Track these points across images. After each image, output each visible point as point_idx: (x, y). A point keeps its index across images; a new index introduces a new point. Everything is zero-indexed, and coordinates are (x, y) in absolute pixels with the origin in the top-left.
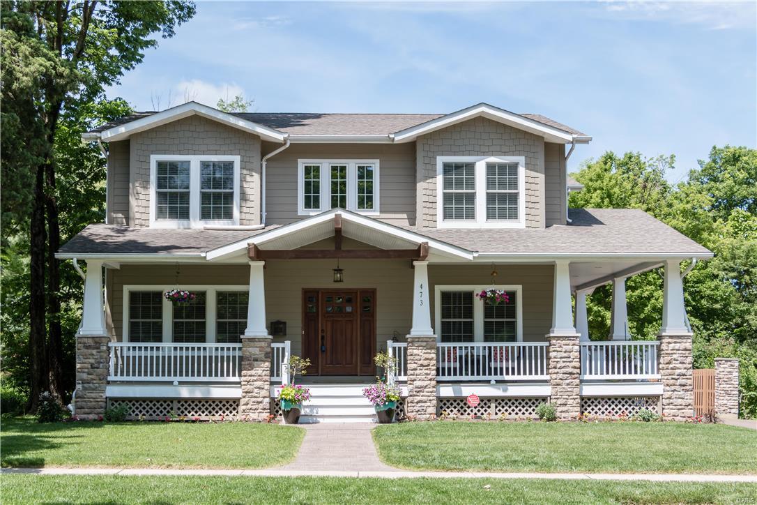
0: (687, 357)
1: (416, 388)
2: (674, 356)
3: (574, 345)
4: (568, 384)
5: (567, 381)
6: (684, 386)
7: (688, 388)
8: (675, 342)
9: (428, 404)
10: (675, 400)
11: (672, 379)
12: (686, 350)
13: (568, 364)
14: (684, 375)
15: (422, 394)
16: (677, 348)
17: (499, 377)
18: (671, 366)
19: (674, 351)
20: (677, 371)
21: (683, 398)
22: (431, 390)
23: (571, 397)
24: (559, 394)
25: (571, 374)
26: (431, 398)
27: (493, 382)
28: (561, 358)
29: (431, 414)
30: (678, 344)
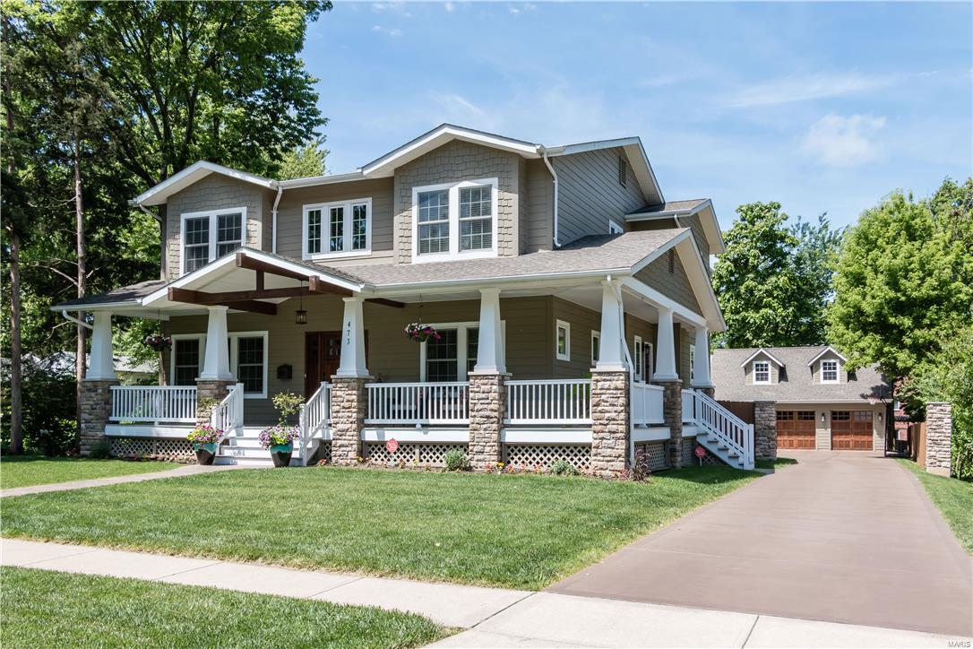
0: (619, 397)
1: (339, 431)
2: (604, 397)
3: (492, 384)
4: (485, 429)
5: (485, 426)
6: (614, 433)
7: (619, 435)
8: (604, 380)
9: (350, 449)
10: (603, 450)
11: (600, 424)
12: (616, 389)
13: (486, 406)
14: (614, 420)
15: (344, 437)
16: (606, 386)
17: (424, 421)
18: (600, 408)
19: (603, 391)
20: (607, 415)
21: (613, 448)
22: (352, 433)
23: (488, 444)
24: (476, 440)
25: (488, 417)
26: (351, 442)
27: (418, 426)
28: (479, 399)
29: (352, 459)
30: (608, 383)
